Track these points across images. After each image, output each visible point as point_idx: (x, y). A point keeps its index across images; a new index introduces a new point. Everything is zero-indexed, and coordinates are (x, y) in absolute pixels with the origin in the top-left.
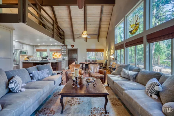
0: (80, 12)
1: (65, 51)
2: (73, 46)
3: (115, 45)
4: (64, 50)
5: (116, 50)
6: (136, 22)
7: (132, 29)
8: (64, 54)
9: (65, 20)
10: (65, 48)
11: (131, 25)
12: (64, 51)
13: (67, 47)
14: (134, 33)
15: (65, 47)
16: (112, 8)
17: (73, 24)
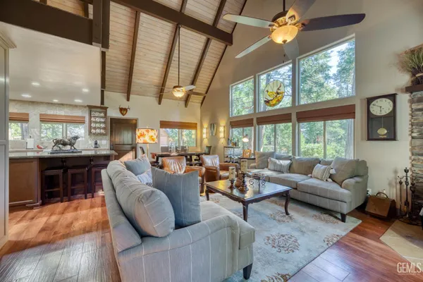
0: (160, 34)
1: (100, 122)
2: (123, 110)
3: (229, 118)
4: (98, 120)
5: (232, 128)
6: (278, 89)
7: (270, 98)
8: (98, 131)
9: (115, 41)
10: (102, 115)
11: (268, 91)
12: (96, 122)
13: (106, 114)
14: (274, 105)
15: (100, 112)
16: (223, 47)
17: (136, 57)
